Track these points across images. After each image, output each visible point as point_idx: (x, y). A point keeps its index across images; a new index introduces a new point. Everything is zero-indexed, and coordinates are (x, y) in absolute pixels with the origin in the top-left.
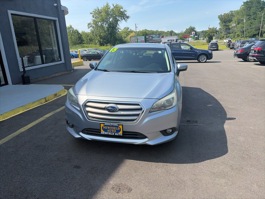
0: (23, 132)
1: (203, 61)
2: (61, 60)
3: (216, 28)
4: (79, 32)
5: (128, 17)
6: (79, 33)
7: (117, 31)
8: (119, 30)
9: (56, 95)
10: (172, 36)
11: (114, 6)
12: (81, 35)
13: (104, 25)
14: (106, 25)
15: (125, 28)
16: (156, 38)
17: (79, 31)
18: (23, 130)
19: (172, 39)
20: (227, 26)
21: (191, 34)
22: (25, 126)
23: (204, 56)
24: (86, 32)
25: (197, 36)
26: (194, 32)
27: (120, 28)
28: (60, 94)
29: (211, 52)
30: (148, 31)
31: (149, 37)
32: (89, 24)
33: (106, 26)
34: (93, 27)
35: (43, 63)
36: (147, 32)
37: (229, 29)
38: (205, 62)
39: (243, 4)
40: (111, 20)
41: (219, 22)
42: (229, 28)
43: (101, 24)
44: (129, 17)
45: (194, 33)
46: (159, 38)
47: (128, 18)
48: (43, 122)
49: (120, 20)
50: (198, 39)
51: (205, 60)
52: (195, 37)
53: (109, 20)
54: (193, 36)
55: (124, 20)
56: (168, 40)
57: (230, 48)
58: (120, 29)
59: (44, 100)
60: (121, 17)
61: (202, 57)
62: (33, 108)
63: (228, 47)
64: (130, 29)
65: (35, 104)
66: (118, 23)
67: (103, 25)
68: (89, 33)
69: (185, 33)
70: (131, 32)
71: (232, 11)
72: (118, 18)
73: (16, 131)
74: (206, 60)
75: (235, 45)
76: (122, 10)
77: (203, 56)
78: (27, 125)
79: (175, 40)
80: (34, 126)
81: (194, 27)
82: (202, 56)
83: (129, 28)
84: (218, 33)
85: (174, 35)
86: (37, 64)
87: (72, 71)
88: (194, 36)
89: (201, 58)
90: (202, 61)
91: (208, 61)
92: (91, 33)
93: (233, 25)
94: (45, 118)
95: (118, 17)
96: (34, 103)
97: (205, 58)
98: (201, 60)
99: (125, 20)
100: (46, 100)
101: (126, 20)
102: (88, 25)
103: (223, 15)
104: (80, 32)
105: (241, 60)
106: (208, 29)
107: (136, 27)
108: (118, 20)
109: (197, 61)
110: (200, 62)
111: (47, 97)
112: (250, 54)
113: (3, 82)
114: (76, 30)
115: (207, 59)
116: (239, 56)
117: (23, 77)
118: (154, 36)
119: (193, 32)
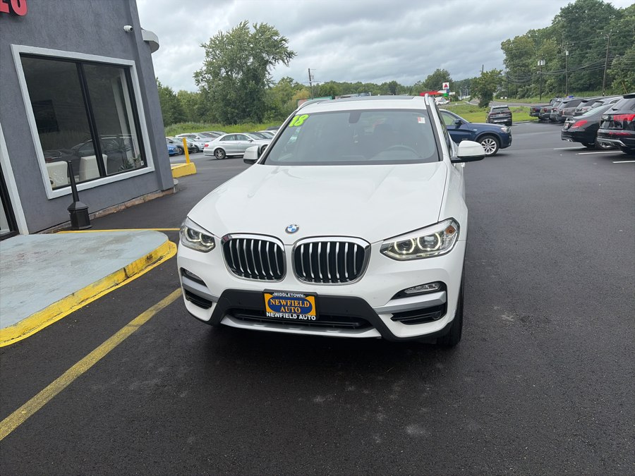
1: (489, 153)
2: (146, 165)
3: (500, 73)
6: (175, 96)
7: (267, 87)
8: (271, 85)
9: (149, 258)
11: (258, 28)
12: (179, 101)
13: (234, 74)
14: (237, 73)
15: (283, 80)
17: (173, 90)
18: (81, 367)
20: (523, 66)
21: (441, 89)
23: (491, 140)
24: (189, 92)
25: (454, 93)
26: (448, 84)
27: (272, 79)
28: (160, 254)
29: (508, 130)
30: (339, 84)
32: (196, 74)
33: (237, 75)
34: (207, 81)
35: (103, 174)
36: (336, 87)
37: (529, 72)
38: (494, 154)
40: (249, 61)
43: (227, 72)
45: (446, 86)
47: (290, 57)
48: (133, 338)
49: (270, 63)
50: (457, 100)
51: (494, 150)
52: (450, 93)
53: (246, 61)
54: (445, 92)
58: (273, 83)
59: (123, 275)
62: (97, 297)
64: (294, 82)
65: (101, 285)
66: (268, 67)
67: (232, 73)
69: (427, 85)
70: (300, 87)
74: (497, 150)
75: (552, 111)
77: (488, 141)
78: (90, 352)
81: (447, 72)
83: (292, 81)
84: (503, 82)
85: (399, 93)
86: (87, 179)
87: (174, 191)
90: (486, 153)
92: (201, 95)
93: (538, 64)
94: (137, 328)
95: (267, 54)
96: (97, 285)
97: (494, 144)
100: (126, 273)
101: (286, 62)
102: (195, 77)
105: (580, 146)
106: (481, 76)
108: (267, 62)
111: (130, 266)
112: (600, 131)
113: (5, 229)
114: (167, 89)
115: (500, 146)
116: (575, 137)
118: (352, 96)
119: (444, 84)
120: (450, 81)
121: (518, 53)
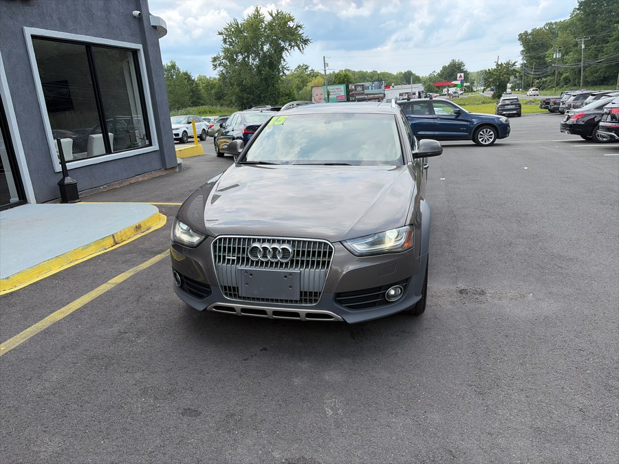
0: (59, 322)
1: (487, 143)
2: (150, 144)
3: (514, 64)
4: (193, 78)
5: (306, 42)
6: (194, 81)
7: (281, 74)
8: (285, 71)
9: (138, 228)
10: (410, 84)
11: (274, 15)
12: (197, 85)
13: (251, 60)
14: (254, 60)
15: (299, 67)
16: (372, 89)
17: (192, 75)
18: (58, 315)
19: (409, 91)
20: (539, 58)
21: (456, 79)
22: (64, 306)
23: (489, 130)
24: (208, 77)
25: (468, 84)
26: (462, 74)
27: (287, 66)
28: (148, 225)
29: (506, 121)
30: (354, 73)
31: (355, 87)
32: (215, 59)
33: (254, 62)
34: (225, 66)
35: (108, 151)
36: (351, 75)
37: (545, 65)
38: (492, 145)
39: (577, 7)
40: (266, 48)
41: (522, 48)
42: (545, 63)
43: (244, 58)
44: (308, 40)
45: (461, 77)
46: (380, 88)
47: (306, 44)
48: (108, 294)
49: (286, 49)
50: (472, 91)
51: (491, 140)
52: (465, 84)
53: (262, 48)
54: (458, 82)
55: (296, 48)
56: (401, 95)
57: (549, 110)
58: (288, 70)
59: (111, 241)
60: (290, 41)
61: (483, 132)
62: (85, 259)
63: (545, 108)
64: (310, 69)
65: (90, 249)
66: (284, 55)
67: (249, 59)
68: (215, 79)
69: (441, 75)
70: (314, 75)
71: (551, 24)
72: (283, 44)
73: (42, 317)
74: (494, 140)
75: (561, 104)
76: (291, 24)
78: (68, 303)
79: (417, 94)
80: (85, 306)
81: (462, 63)
82: (485, 130)
83: (307, 68)
84: (517, 74)
85: (414, 83)
86: (95, 154)
87: (177, 170)
88: (462, 83)
89: (481, 134)
90: (484, 143)
91: (498, 141)
92: (220, 80)
93: (554, 57)
94: (113, 286)
95: (284, 41)
96: (86, 249)
97: (491, 135)
98: (482, 141)
99: (299, 49)
100: (114, 240)
101: (301, 49)
102: (213, 61)
103: (529, 32)
104: (195, 77)
105: (579, 138)
106: (495, 67)
107: (325, 65)
108: (283, 49)
109: (471, 142)
110: (479, 145)
111: (119, 233)
112: (601, 124)
113: (14, 198)
114: (186, 74)
115: (498, 136)
116: (573, 129)
117: (61, 184)
118: (367, 84)
119: (459, 75)
120: (465, 73)
121: (535, 44)
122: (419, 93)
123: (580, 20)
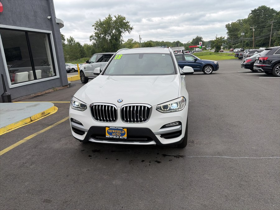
1: (209, 73)
2: (56, 75)
3: (224, 38)
4: (81, 45)
5: (131, 29)
7: (120, 43)
8: (122, 42)
9: (43, 113)
10: (178, 47)
11: (117, 17)
12: (83, 48)
15: (129, 40)
19: (178, 50)
20: (235, 35)
21: (199, 45)
23: (210, 67)
25: (204, 46)
26: (201, 42)
27: (123, 39)
28: (49, 112)
29: (217, 63)
30: (154, 42)
32: (91, 37)
33: (108, 38)
34: (95, 40)
35: (35, 79)
36: (152, 43)
37: (237, 38)
38: (211, 74)
39: (251, 13)
40: (114, 32)
41: (227, 31)
43: (104, 36)
45: (201, 43)
48: (23, 145)
50: (206, 50)
51: (211, 72)
52: (203, 47)
53: (112, 31)
55: (127, 31)
56: (174, 51)
57: (239, 58)
58: (124, 41)
60: (125, 28)
61: (207, 68)
62: (16, 129)
63: (237, 57)
64: (134, 41)
66: (122, 34)
67: (106, 37)
68: (92, 45)
69: (192, 43)
70: (136, 43)
71: (240, 20)
72: (121, 30)
76: (124, 21)
78: (3, 149)
79: (182, 51)
80: (10, 151)
81: (201, 37)
83: (133, 40)
84: (225, 42)
85: (180, 46)
87: (68, 86)
88: (201, 46)
91: (213, 72)
93: (241, 35)
94: (26, 141)
95: (121, 28)
96: (16, 124)
97: (211, 69)
98: (207, 72)
100: (31, 120)
101: (129, 32)
103: (230, 24)
106: (215, 39)
107: (140, 39)
108: (121, 32)
109: (202, 73)
110: (205, 74)
111: (33, 116)
112: (255, 64)
114: (78, 43)
115: (213, 70)
116: (246, 66)
119: (200, 43)
120: (203, 42)
121: (233, 29)
122: (183, 51)
123: (252, 18)
